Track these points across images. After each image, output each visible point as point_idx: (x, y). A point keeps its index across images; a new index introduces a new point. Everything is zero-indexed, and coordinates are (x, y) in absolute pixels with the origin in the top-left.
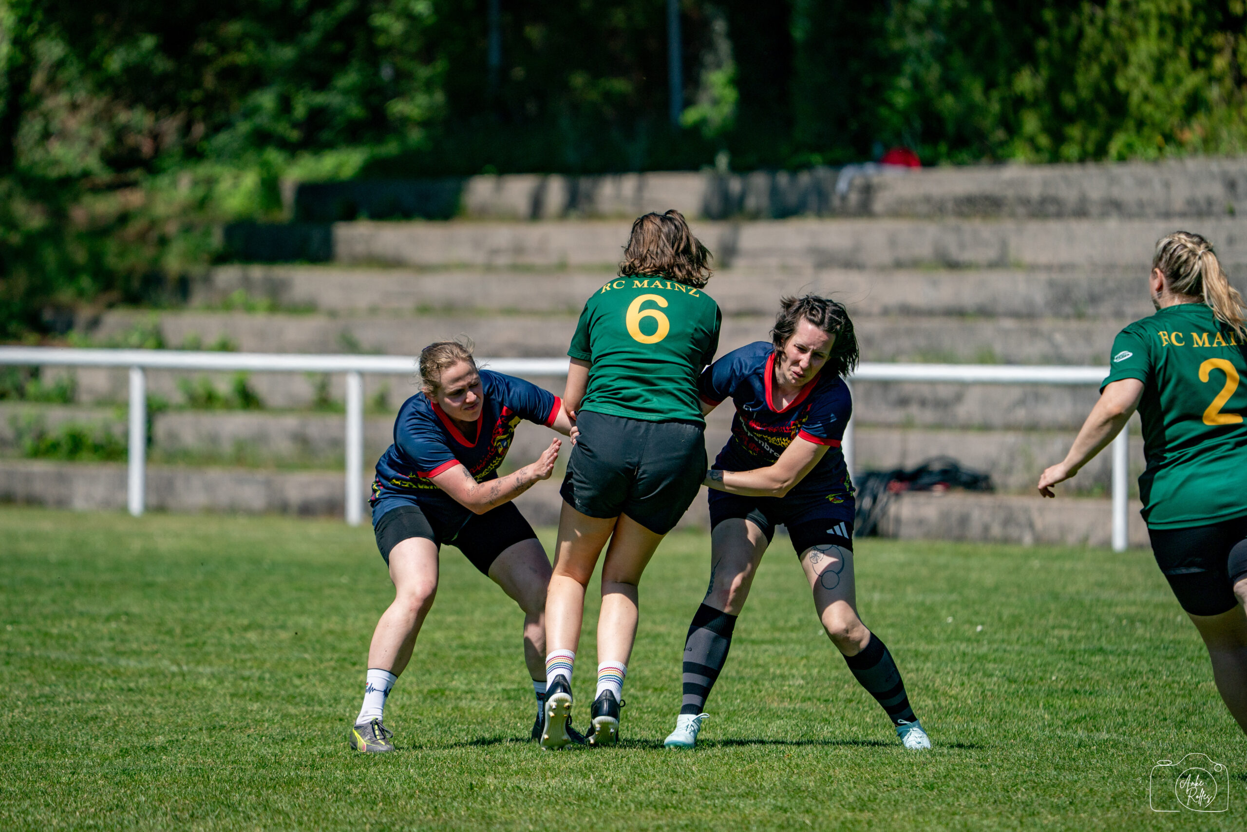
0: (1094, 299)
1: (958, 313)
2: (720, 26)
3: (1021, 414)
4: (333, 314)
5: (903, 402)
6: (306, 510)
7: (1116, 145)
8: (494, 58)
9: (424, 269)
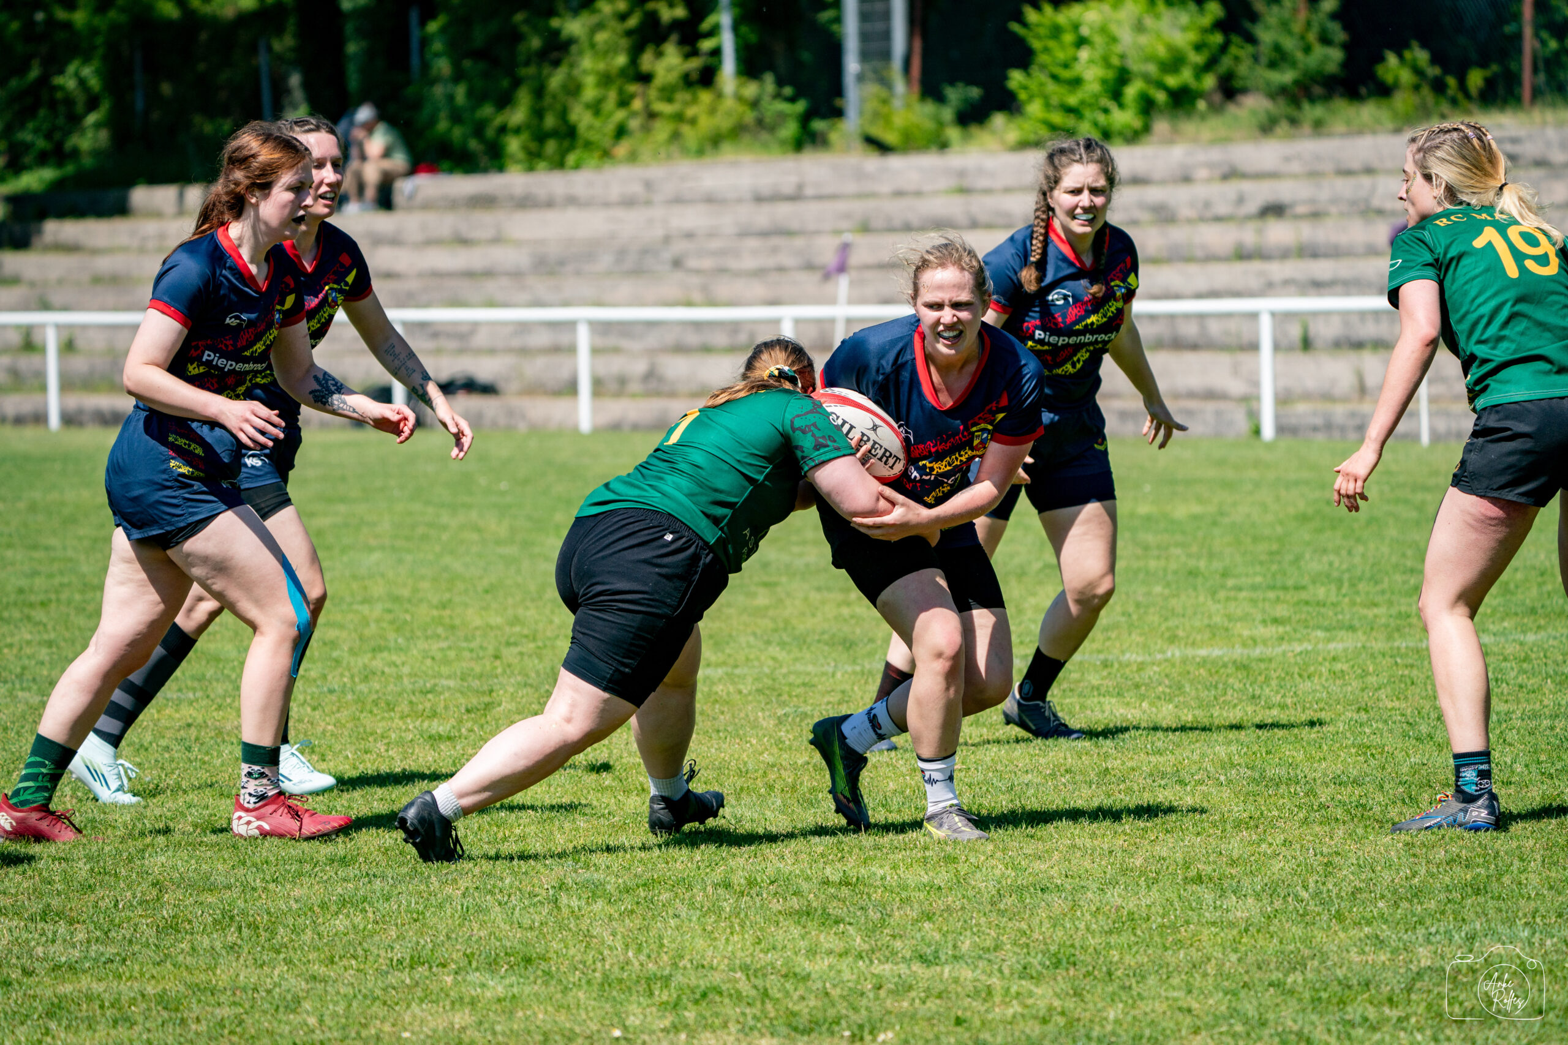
0: (562, 263)
1: (469, 275)
2: (295, 80)
3: (516, 343)
4: (32, 284)
5: (435, 335)
6: (19, 421)
7: (571, 159)
8: (139, 105)
9: (95, 252)
